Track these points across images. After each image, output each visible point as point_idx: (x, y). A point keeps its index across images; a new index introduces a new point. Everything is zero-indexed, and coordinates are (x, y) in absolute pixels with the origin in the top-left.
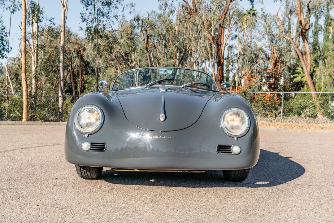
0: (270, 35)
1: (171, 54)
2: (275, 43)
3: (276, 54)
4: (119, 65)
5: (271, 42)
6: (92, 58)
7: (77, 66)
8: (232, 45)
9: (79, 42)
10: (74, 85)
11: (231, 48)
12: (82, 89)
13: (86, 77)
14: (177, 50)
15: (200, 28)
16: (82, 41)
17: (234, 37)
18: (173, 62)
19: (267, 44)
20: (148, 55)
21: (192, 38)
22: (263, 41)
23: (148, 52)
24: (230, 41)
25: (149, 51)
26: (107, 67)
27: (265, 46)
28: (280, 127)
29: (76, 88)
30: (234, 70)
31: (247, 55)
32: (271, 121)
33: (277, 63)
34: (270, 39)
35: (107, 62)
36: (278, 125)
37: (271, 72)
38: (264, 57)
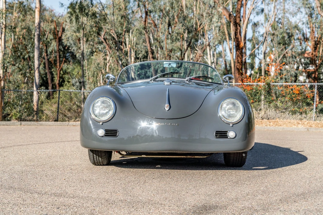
0: (309, 8)
1: (176, 35)
2: (315, 18)
3: (316, 33)
4: (110, 50)
5: (310, 17)
6: (73, 41)
7: (54, 52)
8: (258, 22)
9: (55, 19)
10: (49, 76)
11: (256, 26)
12: (61, 81)
13: (65, 66)
14: (185, 30)
15: (213, 3)
16: (58, 18)
17: (260, 11)
18: (180, 45)
19: (305, 20)
20: (146, 36)
21: (205, 14)
22: (299, 16)
23: (147, 33)
24: (255, 17)
25: (148, 31)
26: (92, 53)
27: (302, 22)
28: (311, 126)
29: (52, 80)
30: (260, 54)
31: (277, 35)
32: (301, 119)
33: (318, 44)
34: (308, 14)
35: (93, 45)
36: (309, 124)
37: (310, 56)
38: (300, 36)
